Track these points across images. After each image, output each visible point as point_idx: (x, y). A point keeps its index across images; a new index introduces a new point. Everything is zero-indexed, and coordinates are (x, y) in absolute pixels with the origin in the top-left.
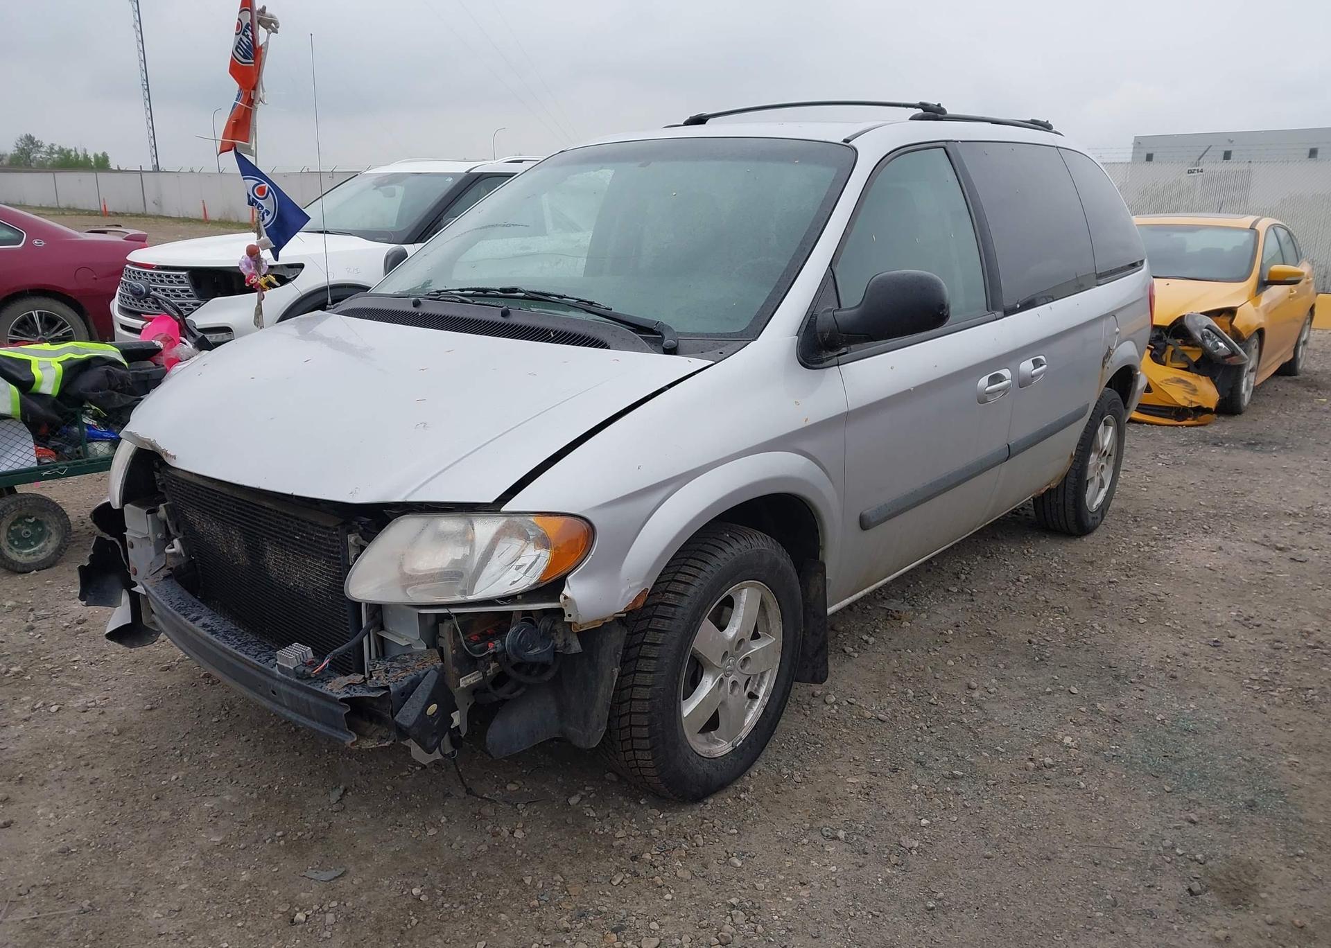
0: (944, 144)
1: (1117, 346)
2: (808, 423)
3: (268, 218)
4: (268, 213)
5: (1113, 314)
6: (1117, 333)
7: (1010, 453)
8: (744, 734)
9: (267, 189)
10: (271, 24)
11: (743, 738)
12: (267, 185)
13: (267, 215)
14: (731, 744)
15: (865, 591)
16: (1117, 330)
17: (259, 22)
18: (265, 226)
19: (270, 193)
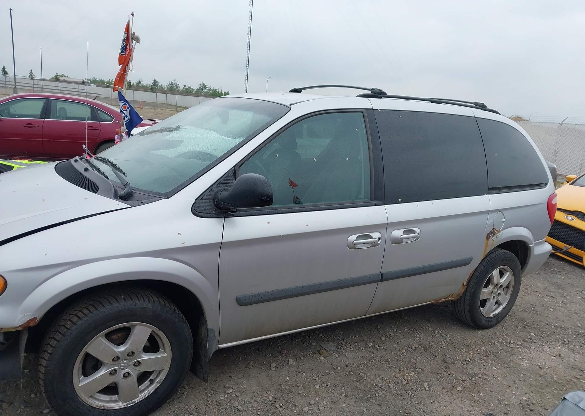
0: (362, 110)
1: (503, 229)
2: (184, 245)
3: (126, 119)
4: (127, 117)
5: (501, 211)
6: (503, 222)
7: (382, 278)
8: (136, 400)
9: (127, 106)
10: (137, 40)
11: (136, 402)
12: (127, 105)
13: (126, 118)
14: (125, 404)
15: (263, 337)
16: (504, 220)
17: (132, 39)
18: (125, 122)
19: (128, 109)
